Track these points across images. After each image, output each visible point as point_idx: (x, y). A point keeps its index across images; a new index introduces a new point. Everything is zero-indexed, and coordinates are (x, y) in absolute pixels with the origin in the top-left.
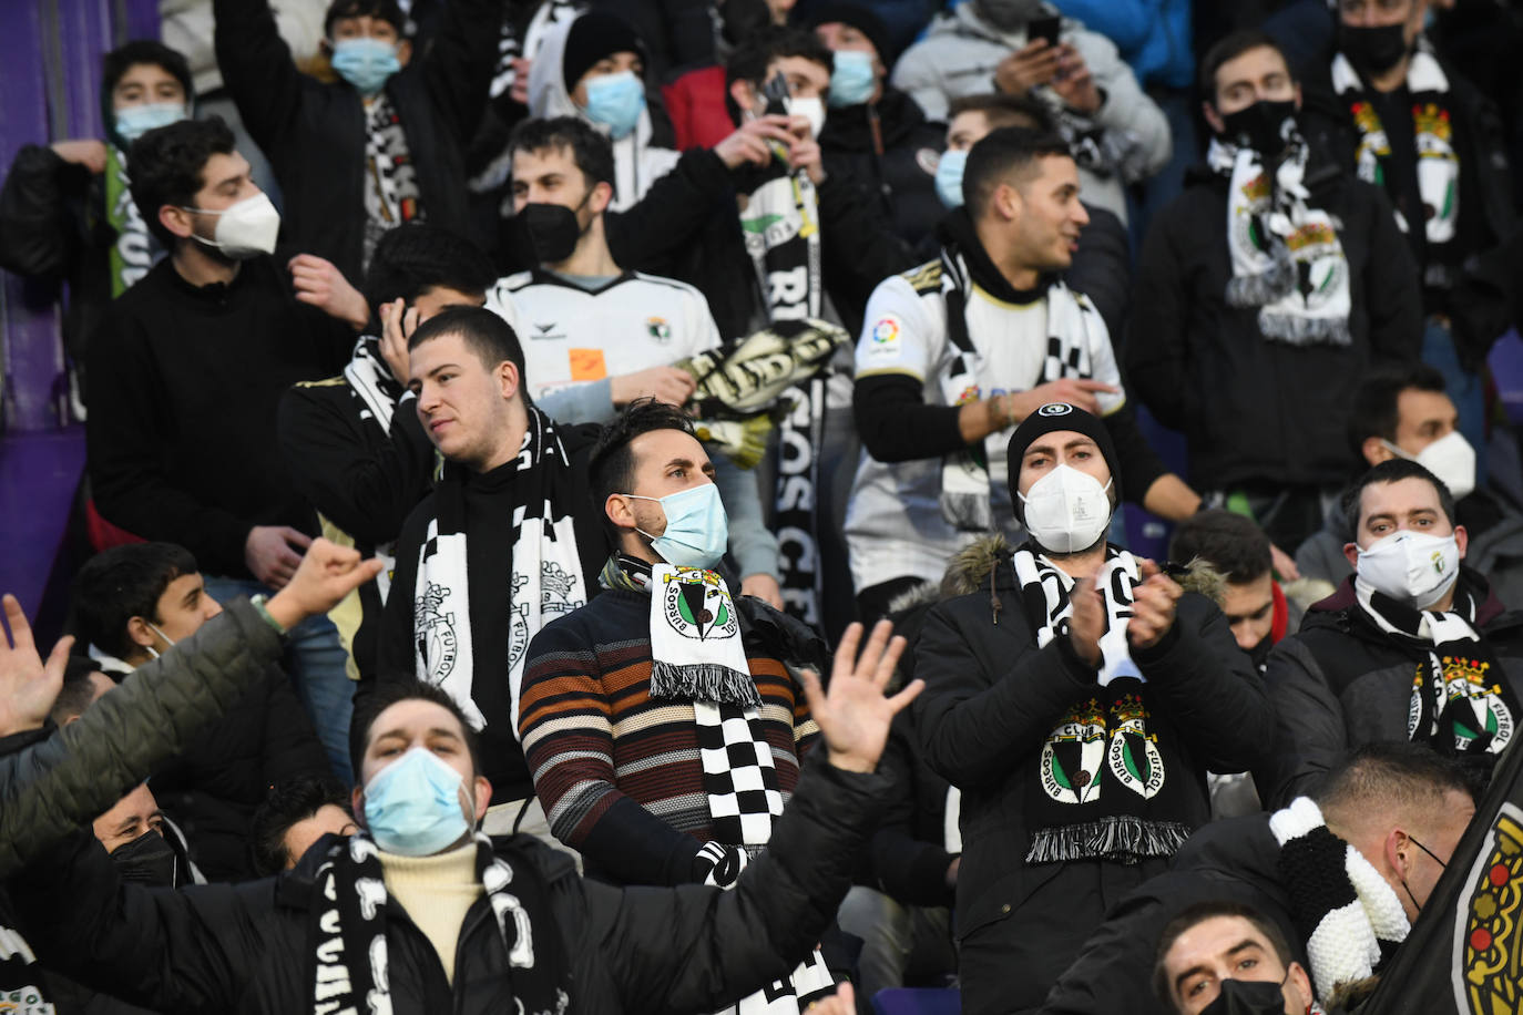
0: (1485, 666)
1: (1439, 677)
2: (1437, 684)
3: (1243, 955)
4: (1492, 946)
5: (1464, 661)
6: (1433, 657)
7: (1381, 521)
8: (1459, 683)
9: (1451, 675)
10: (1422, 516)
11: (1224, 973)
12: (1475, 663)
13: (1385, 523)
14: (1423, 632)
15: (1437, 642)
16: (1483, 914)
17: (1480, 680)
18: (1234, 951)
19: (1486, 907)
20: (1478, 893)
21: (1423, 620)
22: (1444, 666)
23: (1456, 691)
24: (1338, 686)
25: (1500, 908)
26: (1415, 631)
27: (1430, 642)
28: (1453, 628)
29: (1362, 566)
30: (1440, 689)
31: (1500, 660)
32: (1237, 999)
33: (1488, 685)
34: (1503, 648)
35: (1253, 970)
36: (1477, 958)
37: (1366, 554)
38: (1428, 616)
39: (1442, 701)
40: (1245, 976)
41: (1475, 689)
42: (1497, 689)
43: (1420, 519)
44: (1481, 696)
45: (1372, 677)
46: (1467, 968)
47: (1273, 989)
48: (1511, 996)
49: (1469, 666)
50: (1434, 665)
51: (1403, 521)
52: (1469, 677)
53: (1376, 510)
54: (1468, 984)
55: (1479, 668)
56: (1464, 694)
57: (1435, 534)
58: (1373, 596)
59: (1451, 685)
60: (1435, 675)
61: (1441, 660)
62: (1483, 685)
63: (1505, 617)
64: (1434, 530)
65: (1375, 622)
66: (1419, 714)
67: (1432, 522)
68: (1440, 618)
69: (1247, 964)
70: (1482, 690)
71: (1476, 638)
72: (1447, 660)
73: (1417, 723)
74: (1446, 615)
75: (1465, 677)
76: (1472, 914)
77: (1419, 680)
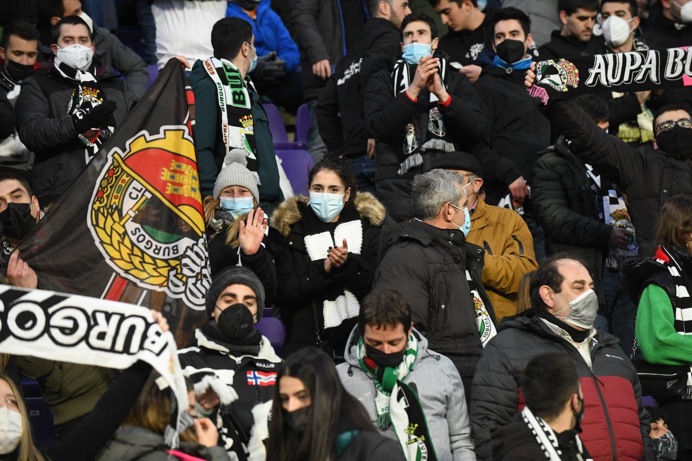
0: (98, 91)
1: (81, 94)
2: (80, 96)
3: (16, 194)
4: (103, 197)
5: (91, 89)
6: (80, 87)
7: (68, 39)
8: (88, 96)
9: (85, 93)
10: (84, 39)
11: (9, 201)
12: (94, 90)
13: (69, 40)
14: (77, 77)
15: (82, 82)
16: (103, 186)
17: (96, 96)
18: (13, 192)
19: (105, 183)
20: (104, 178)
21: (77, 74)
22: (83, 90)
23: (86, 99)
24: (47, 95)
25: (109, 184)
26: (74, 77)
27: (79, 81)
28: (88, 77)
29: (59, 54)
30: (81, 98)
31: (104, 89)
32: (13, 209)
33: (98, 98)
34: (105, 85)
35: (20, 199)
36: (97, 200)
37: (61, 50)
38: (79, 72)
39: (81, 102)
40: (17, 201)
41: (94, 99)
42: (102, 99)
43: (82, 40)
44: (96, 101)
45: (59, 93)
46: (94, 203)
47: (27, 206)
48: (106, 214)
49: (92, 91)
50: (80, 89)
51: (77, 40)
52: (92, 95)
53: (67, 34)
54: (93, 208)
55: (96, 92)
56: (90, 100)
57: (87, 46)
58: (60, 64)
59: (85, 97)
60: (80, 93)
61: (82, 88)
62: (97, 98)
63: (107, 75)
64: (86, 44)
65: (60, 74)
66: (71, 106)
67: (86, 41)
68: (83, 73)
69: (17, 197)
70: (97, 99)
71: (96, 81)
72: (85, 88)
73: (70, 109)
74: (86, 72)
75: (90, 95)
76: (101, 185)
77: (73, 94)
